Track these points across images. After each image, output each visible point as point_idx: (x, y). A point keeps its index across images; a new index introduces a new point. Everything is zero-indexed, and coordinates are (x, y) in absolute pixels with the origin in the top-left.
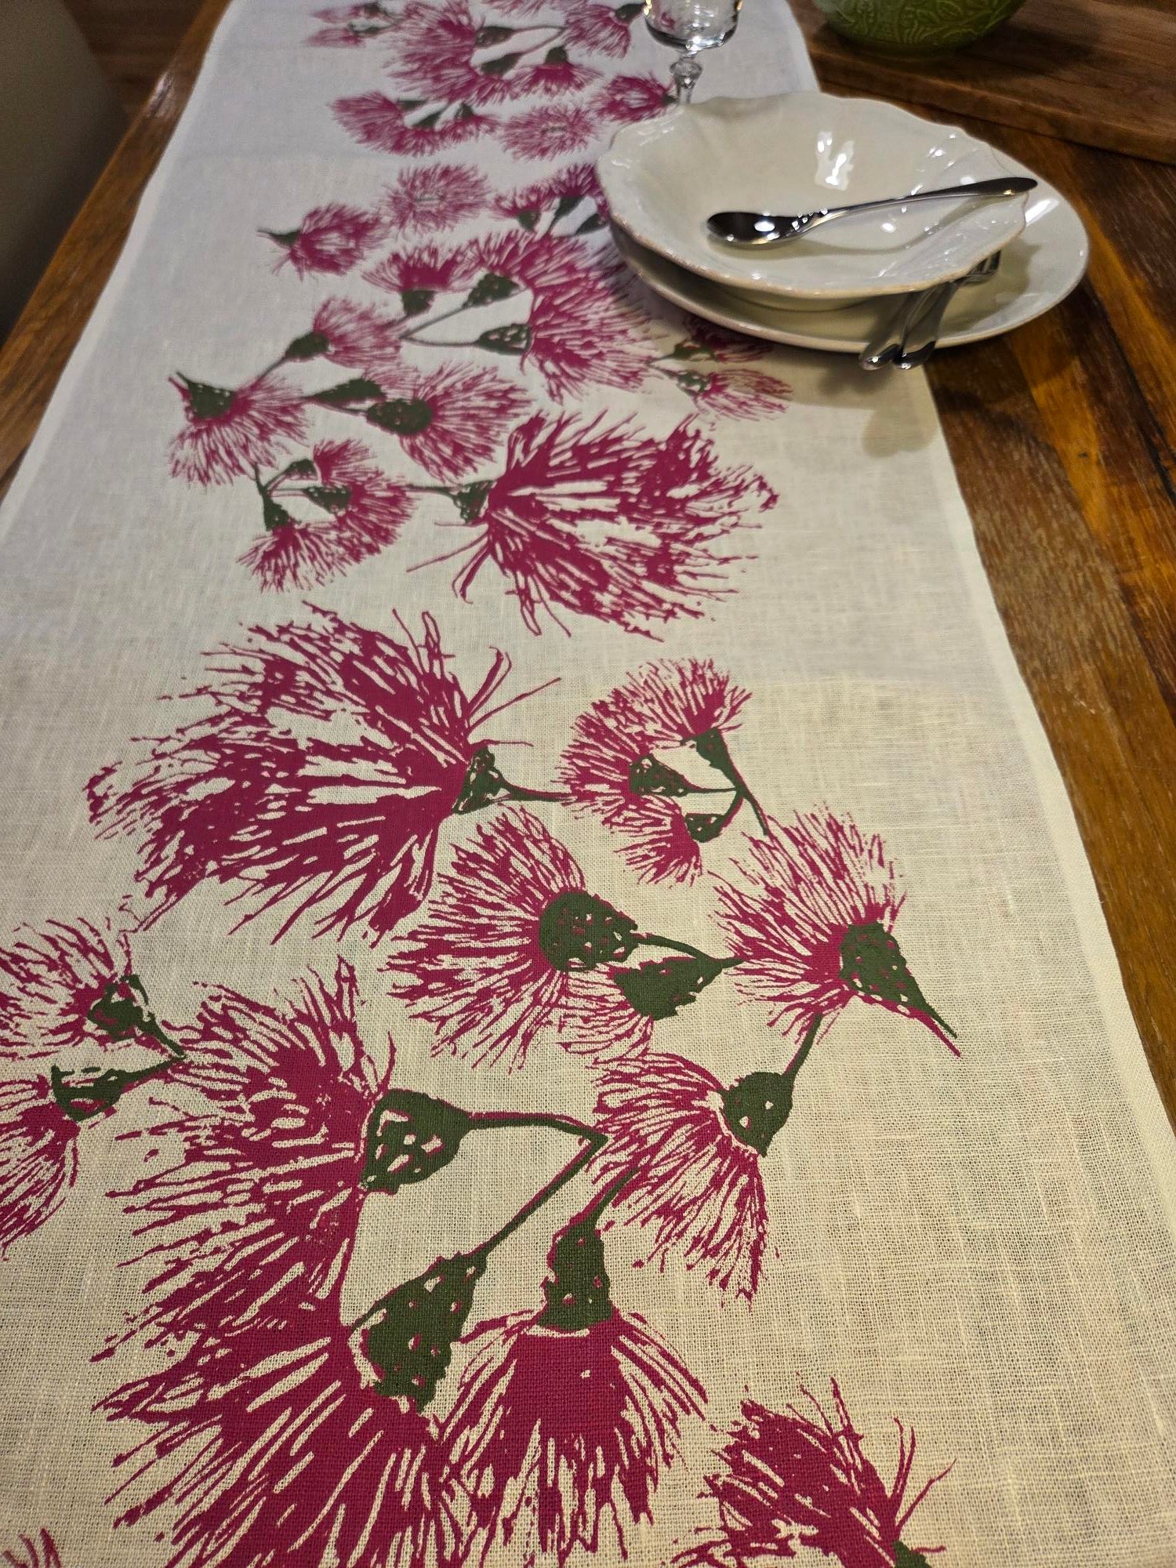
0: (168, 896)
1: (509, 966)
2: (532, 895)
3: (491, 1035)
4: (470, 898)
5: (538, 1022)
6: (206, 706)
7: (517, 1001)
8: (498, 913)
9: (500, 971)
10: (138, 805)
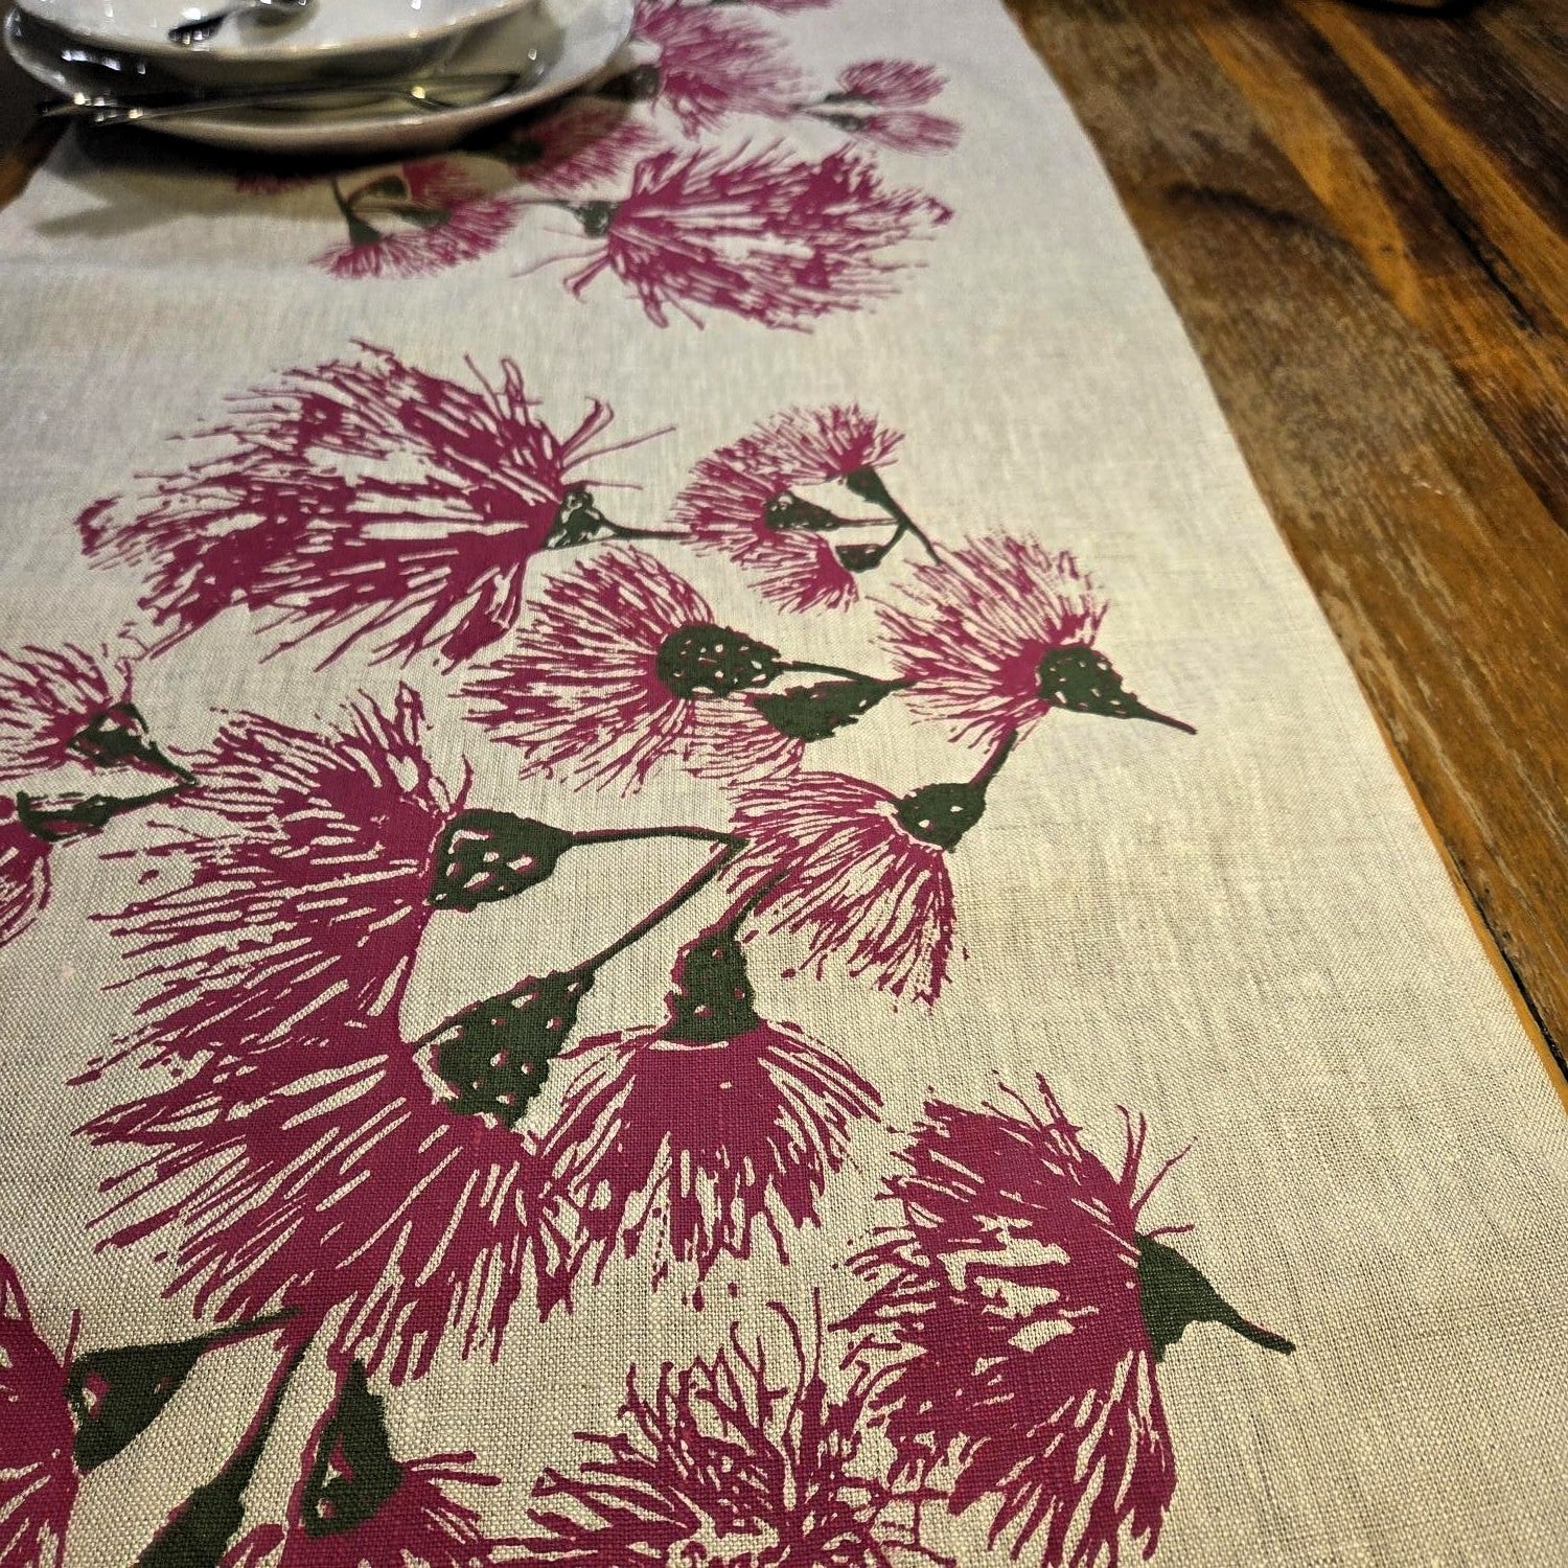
0: (182, 624)
1: (618, 695)
2: (647, 628)
3: (597, 763)
4: (569, 627)
5: (658, 751)
6: (229, 444)
7: (632, 730)
8: (603, 645)
9: (607, 701)
10: (143, 538)
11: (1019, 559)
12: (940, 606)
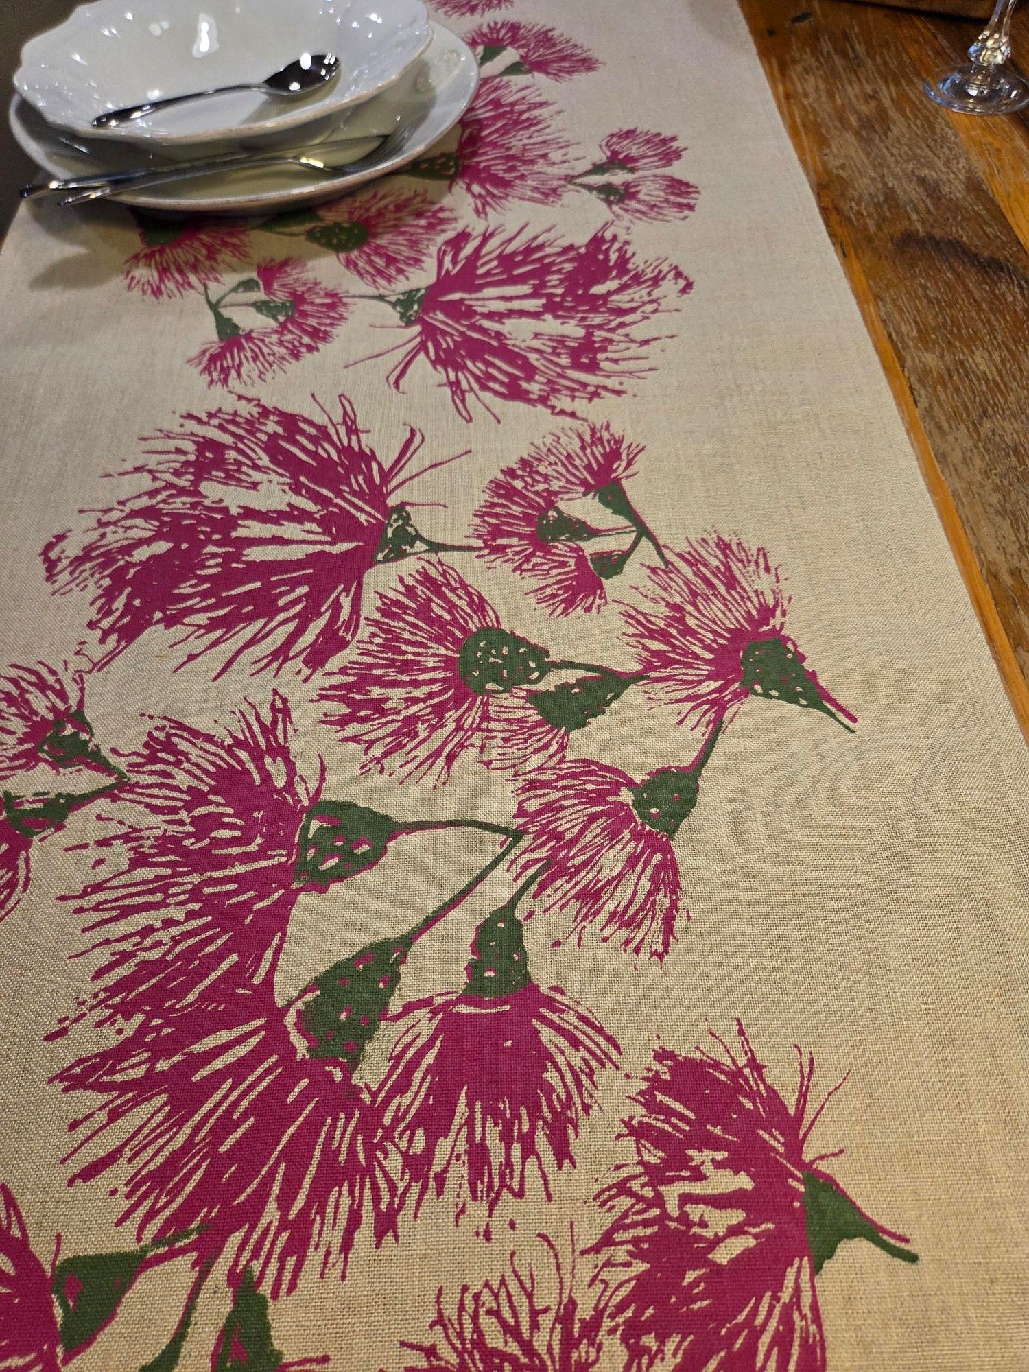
11: (726, 556)
12: (668, 605)
